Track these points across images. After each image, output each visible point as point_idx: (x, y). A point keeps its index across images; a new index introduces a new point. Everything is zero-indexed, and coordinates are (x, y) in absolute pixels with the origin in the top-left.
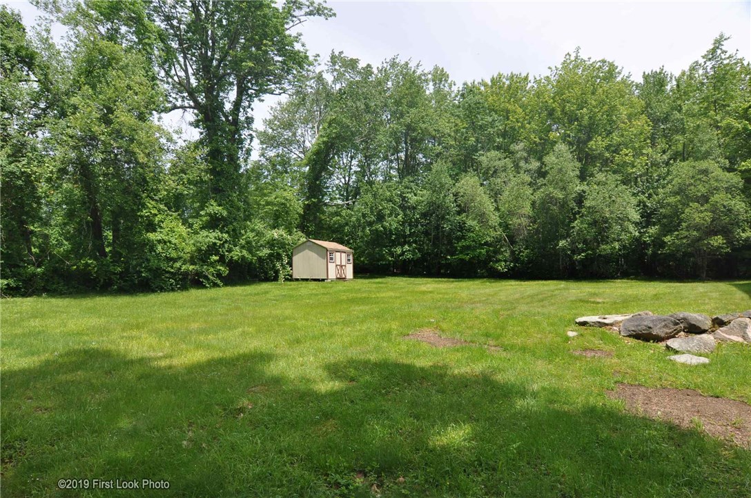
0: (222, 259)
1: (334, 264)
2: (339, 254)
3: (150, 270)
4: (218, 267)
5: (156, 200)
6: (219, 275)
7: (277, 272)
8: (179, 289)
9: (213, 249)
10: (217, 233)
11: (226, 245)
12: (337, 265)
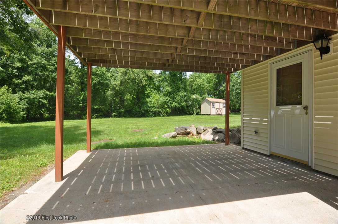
0: (168, 107)
1: (215, 108)
2: (218, 104)
3: (144, 110)
4: (167, 110)
5: (150, 88)
6: (167, 112)
7: (193, 111)
8: (153, 116)
9: (165, 103)
10: (167, 97)
11: (170, 102)
12: (216, 109)
